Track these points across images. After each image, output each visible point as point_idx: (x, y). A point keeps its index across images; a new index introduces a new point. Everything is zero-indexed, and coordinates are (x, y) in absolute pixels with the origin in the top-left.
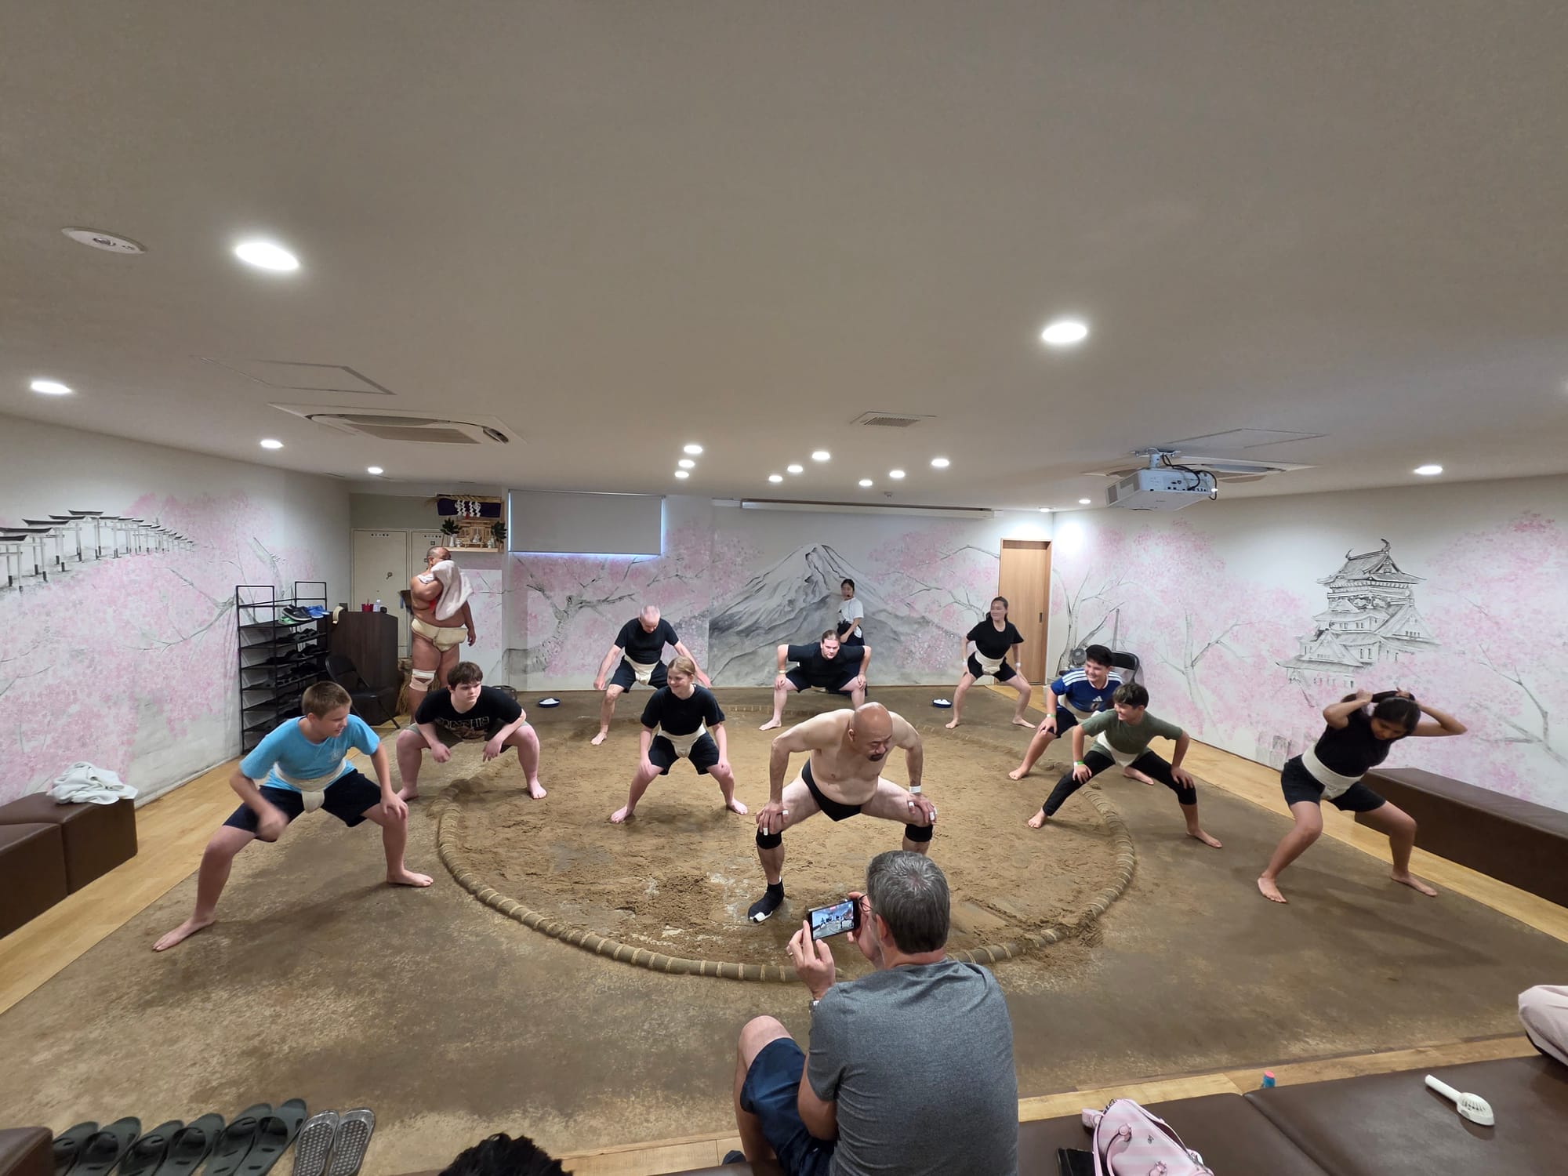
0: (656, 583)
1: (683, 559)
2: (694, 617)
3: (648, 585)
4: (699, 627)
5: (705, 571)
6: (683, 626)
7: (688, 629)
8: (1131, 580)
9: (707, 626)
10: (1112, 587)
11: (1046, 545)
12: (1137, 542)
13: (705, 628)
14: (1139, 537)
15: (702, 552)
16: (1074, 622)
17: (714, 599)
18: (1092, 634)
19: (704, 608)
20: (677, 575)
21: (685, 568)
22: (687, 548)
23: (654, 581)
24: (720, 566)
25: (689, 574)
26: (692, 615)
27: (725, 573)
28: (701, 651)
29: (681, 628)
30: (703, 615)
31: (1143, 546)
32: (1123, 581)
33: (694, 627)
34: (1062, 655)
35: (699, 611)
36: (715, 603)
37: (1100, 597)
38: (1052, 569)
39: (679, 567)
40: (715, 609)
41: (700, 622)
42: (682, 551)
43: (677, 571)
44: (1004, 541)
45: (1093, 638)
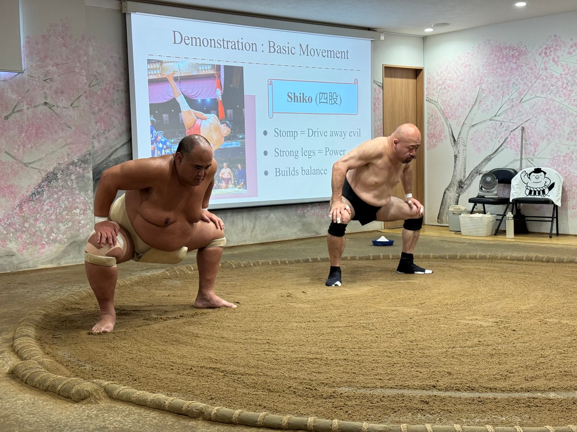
0: (17, 115)
1: (51, 80)
2: (73, 163)
3: (6, 118)
4: (81, 177)
5: (83, 98)
6: (59, 176)
7: (66, 181)
8: (538, 95)
9: (91, 175)
10: (513, 106)
11: (417, 73)
12: (543, 54)
13: (88, 179)
14: (546, 49)
15: (77, 70)
16: (461, 151)
17: (94, 137)
18: (488, 159)
19: (84, 151)
20: (46, 103)
21: (56, 92)
22: (57, 65)
23: (13, 112)
24: (99, 93)
25: (63, 102)
26: (70, 161)
27: (106, 101)
28: (85, 210)
29: (56, 179)
30: (83, 160)
31: (551, 58)
32: (528, 97)
33: (73, 177)
34: (447, 189)
35: (78, 155)
36: (96, 144)
37: (496, 118)
38: (425, 98)
39: (48, 92)
40: (96, 152)
41: (81, 170)
42: (50, 68)
43: (46, 97)
44: (385, 67)
45: (489, 163)
